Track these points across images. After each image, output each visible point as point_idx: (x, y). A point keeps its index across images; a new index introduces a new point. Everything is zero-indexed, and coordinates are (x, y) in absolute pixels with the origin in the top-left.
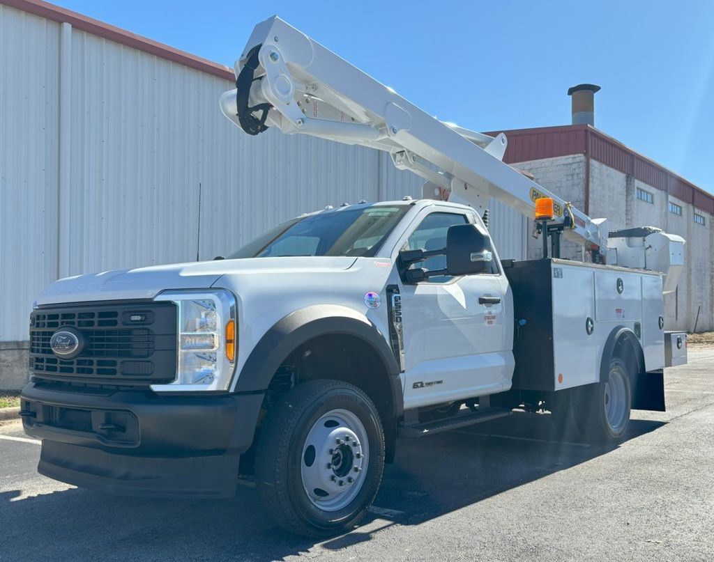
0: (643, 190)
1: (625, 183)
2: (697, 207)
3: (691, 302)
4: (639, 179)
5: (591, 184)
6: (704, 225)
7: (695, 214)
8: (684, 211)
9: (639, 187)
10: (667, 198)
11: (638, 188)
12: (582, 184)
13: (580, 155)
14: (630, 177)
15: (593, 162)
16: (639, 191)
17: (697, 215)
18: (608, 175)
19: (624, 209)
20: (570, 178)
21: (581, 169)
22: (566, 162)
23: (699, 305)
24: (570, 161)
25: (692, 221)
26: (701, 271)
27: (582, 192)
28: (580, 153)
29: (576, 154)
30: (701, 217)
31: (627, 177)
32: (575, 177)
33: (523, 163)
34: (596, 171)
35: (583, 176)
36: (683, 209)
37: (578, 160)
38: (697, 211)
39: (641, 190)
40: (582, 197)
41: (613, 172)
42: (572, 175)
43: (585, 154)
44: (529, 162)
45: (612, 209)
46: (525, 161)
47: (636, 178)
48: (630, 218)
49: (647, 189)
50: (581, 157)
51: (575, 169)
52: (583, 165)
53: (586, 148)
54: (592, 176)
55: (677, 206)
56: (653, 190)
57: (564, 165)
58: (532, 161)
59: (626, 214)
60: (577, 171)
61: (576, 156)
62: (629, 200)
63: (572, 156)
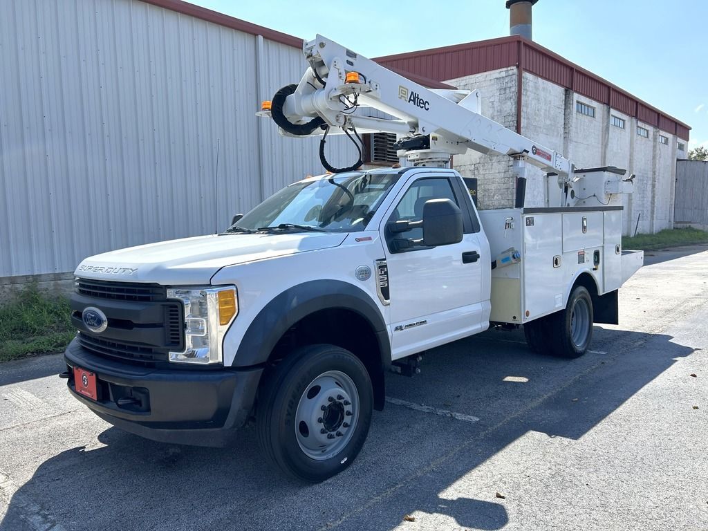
0: (583, 104)
1: (564, 96)
2: (641, 120)
3: (631, 210)
4: (579, 93)
5: (523, 98)
6: (648, 137)
7: (638, 127)
8: (628, 124)
9: (579, 100)
10: (609, 112)
11: (578, 102)
12: (515, 98)
13: (512, 68)
14: (568, 91)
15: (526, 75)
16: (580, 105)
17: (640, 128)
18: (544, 88)
19: (563, 122)
20: (503, 92)
21: (513, 83)
22: (499, 76)
23: (640, 212)
24: (503, 74)
25: (635, 134)
26: (643, 180)
27: (514, 106)
28: (513, 65)
29: (509, 66)
30: (645, 129)
31: (566, 91)
32: (508, 91)
33: (458, 79)
34: (531, 84)
35: (514, 89)
36: (626, 122)
37: (510, 73)
38: (640, 124)
39: (582, 104)
40: (514, 110)
41: (549, 85)
42: (505, 89)
43: (518, 67)
44: (465, 78)
45: (548, 122)
46: (460, 77)
47: (576, 92)
48: (567, 131)
49: (588, 103)
50: (514, 70)
51: (507, 83)
52: (515, 77)
53: (519, 60)
54: (526, 90)
55: (620, 119)
56: (594, 104)
57: (497, 79)
58: (468, 77)
59: (565, 128)
60: (509, 85)
61: (509, 68)
62: (567, 113)
63: (505, 69)
